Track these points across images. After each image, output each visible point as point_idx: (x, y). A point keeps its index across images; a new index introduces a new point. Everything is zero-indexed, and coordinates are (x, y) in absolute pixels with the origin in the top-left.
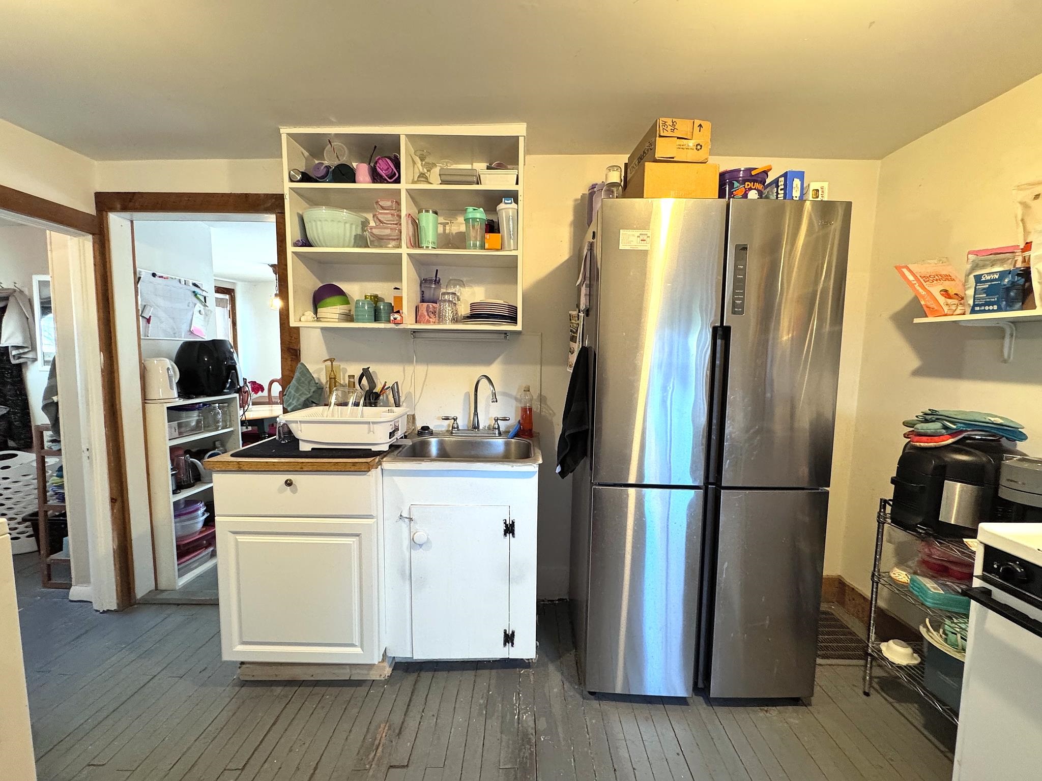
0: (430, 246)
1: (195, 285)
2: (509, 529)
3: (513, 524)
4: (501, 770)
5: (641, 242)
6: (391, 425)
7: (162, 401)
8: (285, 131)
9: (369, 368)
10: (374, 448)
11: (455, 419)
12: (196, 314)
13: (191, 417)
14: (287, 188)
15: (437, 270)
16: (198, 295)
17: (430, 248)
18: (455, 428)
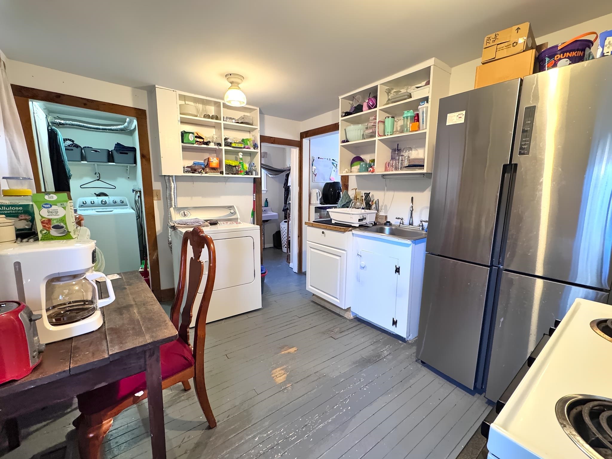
0: (389, 134)
1: (333, 160)
2: (397, 270)
3: (399, 268)
4: (361, 357)
5: (459, 118)
6: (359, 216)
7: (315, 205)
8: (340, 98)
9: (369, 193)
10: (353, 225)
11: (402, 219)
12: (333, 171)
13: (325, 212)
14: (340, 120)
15: (398, 144)
16: (334, 164)
17: (389, 135)
18: (401, 223)
